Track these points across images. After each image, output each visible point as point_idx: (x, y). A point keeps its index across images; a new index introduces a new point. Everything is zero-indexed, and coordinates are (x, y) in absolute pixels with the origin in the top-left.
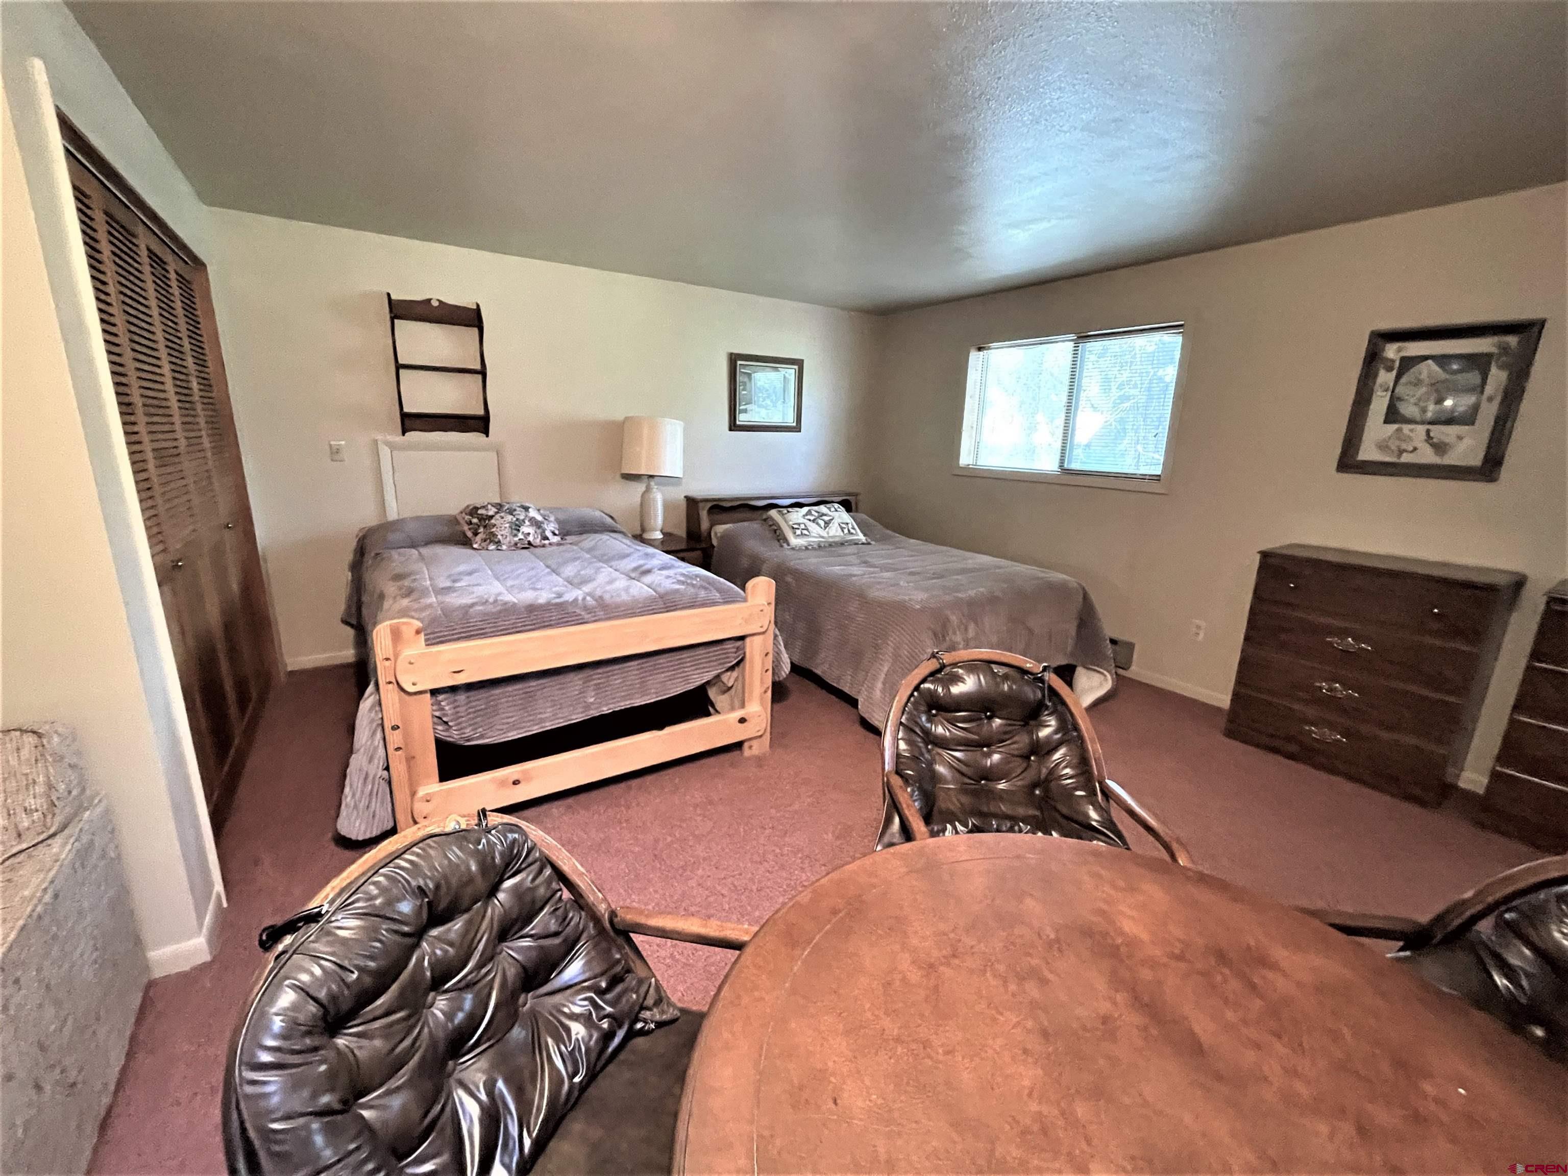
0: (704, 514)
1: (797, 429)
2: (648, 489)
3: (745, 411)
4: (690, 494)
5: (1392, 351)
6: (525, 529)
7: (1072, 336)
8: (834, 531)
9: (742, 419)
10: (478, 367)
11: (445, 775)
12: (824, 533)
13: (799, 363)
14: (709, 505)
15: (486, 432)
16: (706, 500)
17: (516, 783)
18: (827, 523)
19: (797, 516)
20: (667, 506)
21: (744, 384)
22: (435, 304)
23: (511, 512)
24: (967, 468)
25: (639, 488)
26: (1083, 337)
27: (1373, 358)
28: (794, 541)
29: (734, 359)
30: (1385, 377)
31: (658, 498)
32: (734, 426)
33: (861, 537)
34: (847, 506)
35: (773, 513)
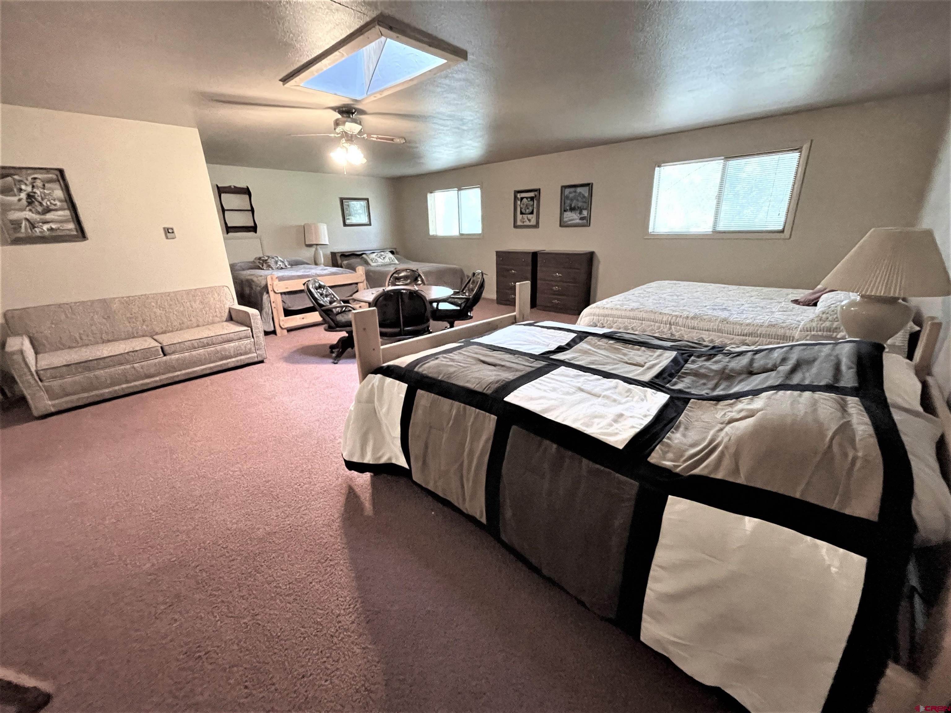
0: (338, 258)
1: (370, 224)
2: (316, 249)
3: (349, 219)
4: (333, 251)
5: (519, 196)
6: (280, 263)
7: (456, 189)
8: (387, 260)
9: (348, 222)
10: (249, 208)
11: (286, 316)
12: (383, 261)
13: (367, 200)
14: (340, 254)
15: (256, 232)
16: (338, 253)
17: (303, 318)
18: (384, 258)
19: (373, 256)
20: (325, 256)
21: (347, 209)
22: (233, 187)
23: (273, 258)
24: (433, 236)
25: (313, 249)
26: (460, 189)
27: (515, 197)
28: (373, 264)
29: (342, 200)
30: (519, 202)
31: (321, 253)
32: (345, 225)
33: (396, 262)
34: (392, 252)
35: (364, 256)
